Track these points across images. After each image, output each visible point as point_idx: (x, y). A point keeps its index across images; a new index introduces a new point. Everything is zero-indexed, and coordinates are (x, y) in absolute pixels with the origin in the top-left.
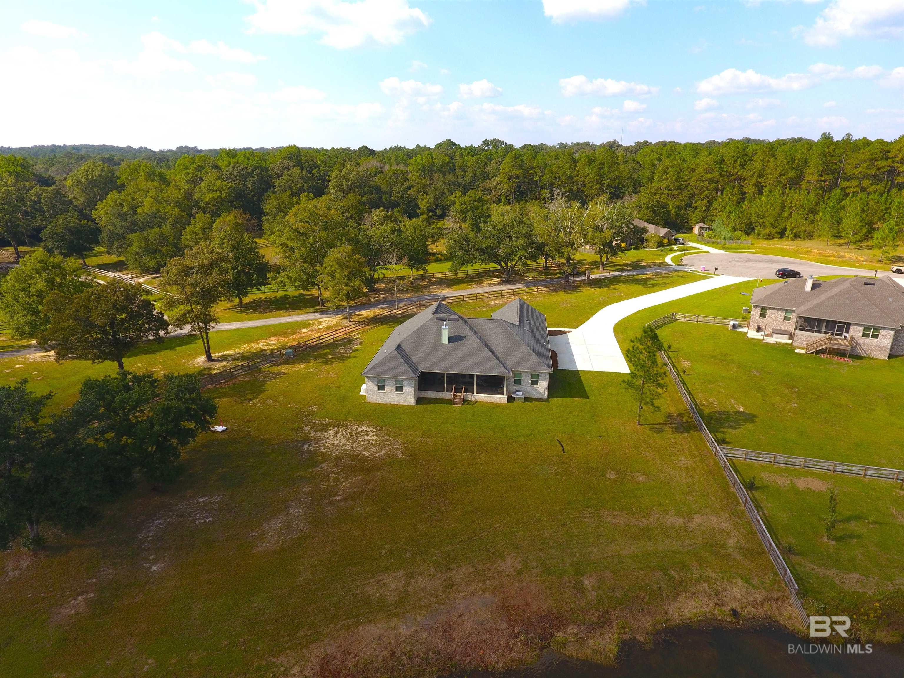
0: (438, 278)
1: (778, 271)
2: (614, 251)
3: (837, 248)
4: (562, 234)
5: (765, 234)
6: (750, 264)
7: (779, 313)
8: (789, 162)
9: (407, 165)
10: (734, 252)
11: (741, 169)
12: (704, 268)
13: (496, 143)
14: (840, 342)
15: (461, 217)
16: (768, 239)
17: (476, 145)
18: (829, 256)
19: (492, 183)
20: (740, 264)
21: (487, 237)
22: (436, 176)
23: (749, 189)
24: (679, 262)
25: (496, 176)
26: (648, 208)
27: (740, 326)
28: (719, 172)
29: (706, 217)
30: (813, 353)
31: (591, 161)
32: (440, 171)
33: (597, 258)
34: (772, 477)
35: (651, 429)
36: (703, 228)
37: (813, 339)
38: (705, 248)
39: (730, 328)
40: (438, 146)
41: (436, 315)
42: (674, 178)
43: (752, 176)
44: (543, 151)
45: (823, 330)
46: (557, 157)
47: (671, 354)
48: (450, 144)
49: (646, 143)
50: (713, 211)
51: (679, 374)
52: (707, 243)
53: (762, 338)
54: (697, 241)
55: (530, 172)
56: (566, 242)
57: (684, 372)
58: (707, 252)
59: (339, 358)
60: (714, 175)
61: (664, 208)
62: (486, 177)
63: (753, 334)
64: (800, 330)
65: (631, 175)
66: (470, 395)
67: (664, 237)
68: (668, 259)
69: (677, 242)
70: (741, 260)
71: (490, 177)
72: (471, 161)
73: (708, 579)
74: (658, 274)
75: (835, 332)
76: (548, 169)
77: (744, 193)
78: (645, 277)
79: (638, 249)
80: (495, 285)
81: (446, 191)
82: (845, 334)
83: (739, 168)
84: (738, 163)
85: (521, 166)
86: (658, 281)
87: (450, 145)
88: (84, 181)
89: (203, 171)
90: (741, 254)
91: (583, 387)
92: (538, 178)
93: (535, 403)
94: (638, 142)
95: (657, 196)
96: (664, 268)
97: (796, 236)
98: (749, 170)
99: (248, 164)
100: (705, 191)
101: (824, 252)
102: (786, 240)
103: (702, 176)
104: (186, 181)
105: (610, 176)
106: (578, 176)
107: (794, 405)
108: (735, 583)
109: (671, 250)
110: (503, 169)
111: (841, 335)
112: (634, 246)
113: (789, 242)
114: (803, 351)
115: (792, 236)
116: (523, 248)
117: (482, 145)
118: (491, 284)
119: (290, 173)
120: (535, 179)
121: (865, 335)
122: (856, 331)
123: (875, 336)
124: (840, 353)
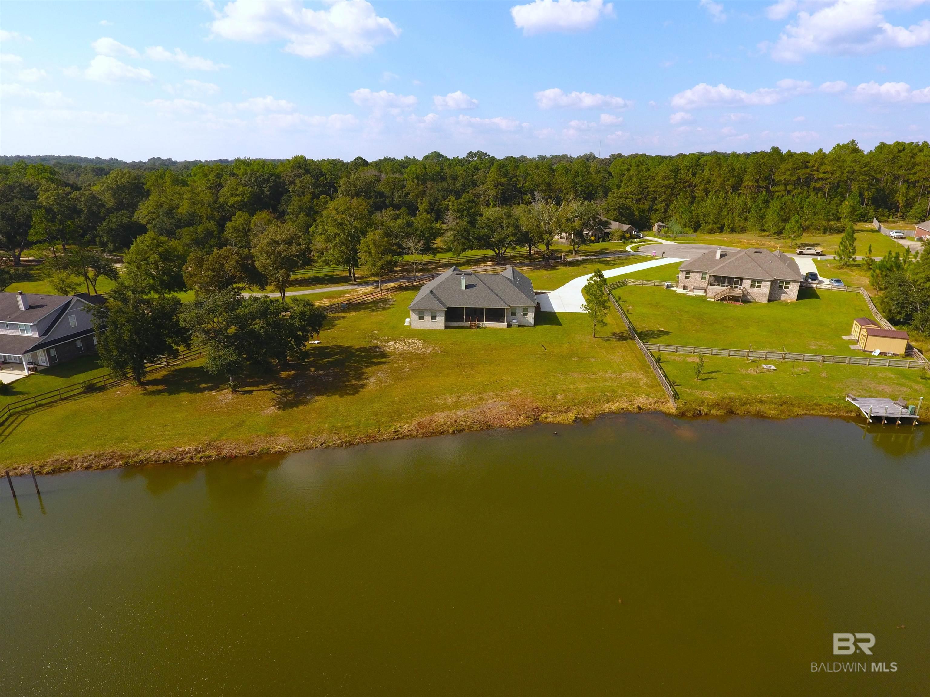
0: (443, 263)
2: (584, 241)
3: (762, 239)
4: (542, 224)
5: (709, 229)
6: (692, 250)
7: (698, 274)
8: (730, 170)
9: (402, 174)
10: (682, 243)
11: (693, 176)
12: (655, 253)
13: (481, 155)
14: (737, 292)
15: (458, 215)
16: (711, 233)
17: (461, 157)
18: (754, 245)
19: (481, 189)
20: (683, 250)
21: (483, 228)
22: (429, 184)
23: (699, 193)
24: (637, 249)
25: (484, 184)
26: (615, 210)
27: (672, 286)
28: (674, 179)
29: (665, 218)
30: (719, 300)
31: (567, 171)
32: (433, 180)
33: (572, 248)
34: (673, 358)
35: (602, 339)
36: (660, 226)
37: (720, 291)
38: (659, 240)
39: (665, 288)
40: (427, 158)
41: (456, 272)
42: (637, 185)
43: (701, 183)
44: (524, 163)
45: (726, 284)
46: (537, 167)
47: (620, 303)
48: (437, 155)
49: (620, 155)
50: (670, 212)
51: (624, 313)
52: (662, 237)
53: (686, 293)
54: (655, 236)
55: (513, 180)
56: (546, 230)
57: (628, 311)
58: (661, 243)
59: (382, 309)
60: (670, 181)
61: (628, 209)
62: (474, 184)
63: (680, 291)
64: (711, 285)
65: (602, 183)
66: (481, 323)
67: (627, 232)
68: (628, 248)
69: (637, 236)
70: (685, 248)
71: (478, 184)
72: (460, 171)
73: (626, 396)
74: (618, 257)
75: (734, 285)
76: (529, 177)
77: (694, 198)
78: (608, 259)
79: (605, 241)
80: (490, 266)
81: (440, 197)
82: (739, 287)
83: (691, 176)
84: (690, 172)
85: (505, 175)
86: (618, 261)
87: (438, 157)
88: (114, 186)
89: (222, 178)
90: (688, 244)
91: (558, 320)
92: (521, 185)
93: (526, 328)
94: (612, 155)
95: (622, 199)
96: (624, 253)
97: (733, 231)
98: (698, 177)
99: (263, 172)
100: (662, 195)
101: (751, 242)
102: (725, 234)
103: (660, 183)
104: (207, 187)
105: (583, 183)
106: (556, 183)
108: (641, 396)
109: (632, 242)
110: (490, 177)
111: (737, 287)
112: (602, 239)
113: (727, 235)
114: (713, 300)
115: (729, 230)
116: (512, 234)
117: (467, 157)
118: (486, 265)
119: (301, 180)
120: (518, 186)
121: (752, 286)
122: (747, 284)
123: (759, 287)
124: (735, 299)
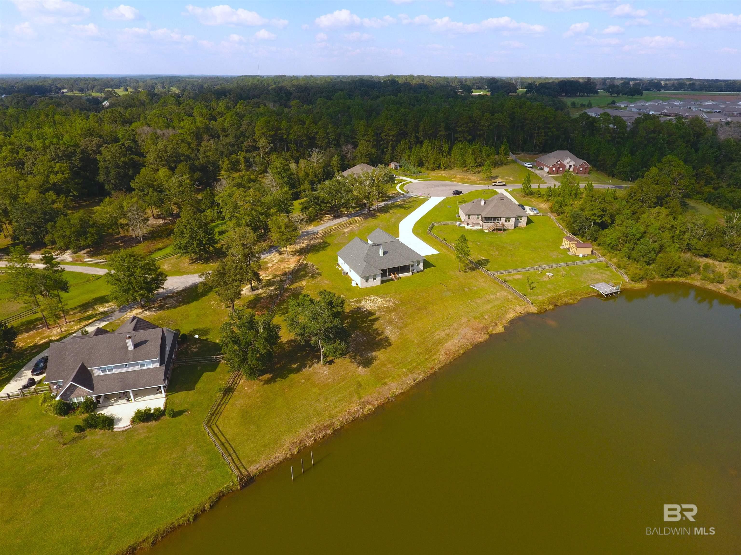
1: (454, 192)
5: (431, 168)
7: (475, 216)
10: (425, 180)
12: (420, 193)
14: (499, 225)
24: (404, 190)
26: (366, 156)
27: (461, 224)
30: (491, 231)
35: (464, 272)
36: (396, 166)
37: (489, 226)
38: (408, 179)
39: (457, 225)
45: (493, 221)
52: (406, 176)
53: (471, 228)
54: (400, 175)
58: (411, 182)
63: (467, 227)
64: (484, 222)
66: (398, 275)
68: (399, 190)
73: (510, 308)
74: (403, 201)
75: (497, 222)
78: (399, 203)
80: (332, 219)
82: (500, 222)
86: (408, 205)
91: (430, 262)
93: (420, 272)
96: (402, 196)
97: (446, 168)
102: (441, 170)
107: (497, 253)
108: (516, 306)
109: (395, 183)
113: (443, 172)
114: (487, 231)
115: (444, 168)
118: (329, 219)
121: (506, 221)
122: (503, 220)
123: (509, 221)
124: (499, 230)
